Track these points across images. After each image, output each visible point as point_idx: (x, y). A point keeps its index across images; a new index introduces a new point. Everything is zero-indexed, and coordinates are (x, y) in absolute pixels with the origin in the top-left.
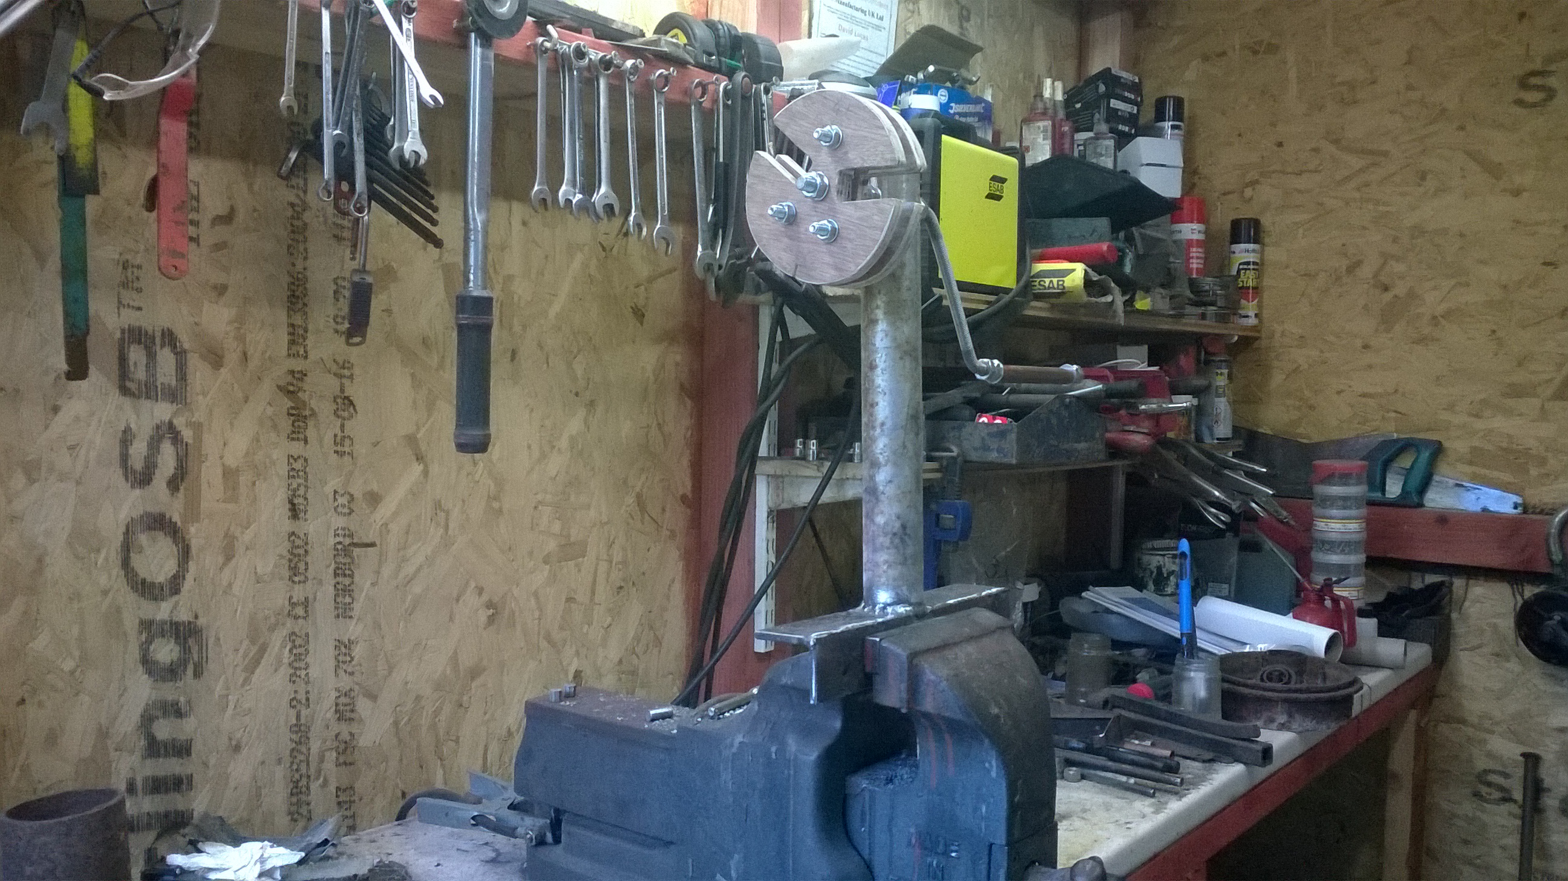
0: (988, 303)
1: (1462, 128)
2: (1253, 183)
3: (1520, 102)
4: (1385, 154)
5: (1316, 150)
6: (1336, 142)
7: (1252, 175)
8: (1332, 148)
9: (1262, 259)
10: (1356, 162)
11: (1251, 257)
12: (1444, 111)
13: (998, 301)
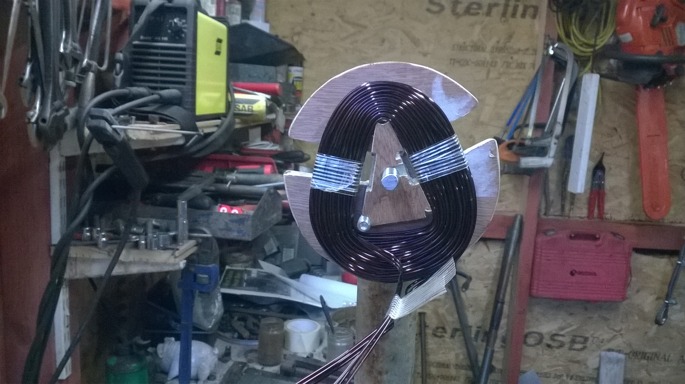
0: (217, 126)
1: (402, 19)
2: (299, 34)
3: (428, 10)
4: (365, 27)
5: (332, 20)
6: (342, 17)
7: (298, 29)
8: (339, 20)
9: (303, 74)
10: (351, 30)
11: (299, 74)
12: (394, 9)
13: (222, 124)
